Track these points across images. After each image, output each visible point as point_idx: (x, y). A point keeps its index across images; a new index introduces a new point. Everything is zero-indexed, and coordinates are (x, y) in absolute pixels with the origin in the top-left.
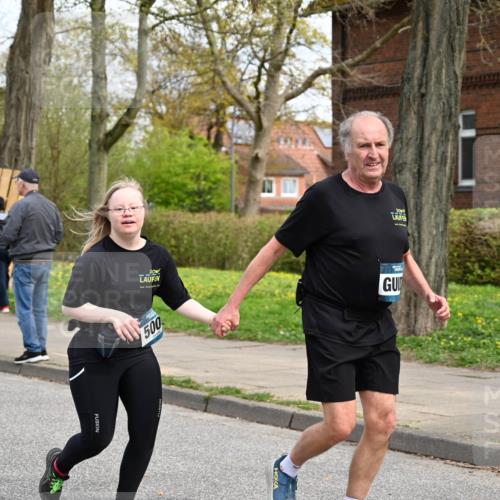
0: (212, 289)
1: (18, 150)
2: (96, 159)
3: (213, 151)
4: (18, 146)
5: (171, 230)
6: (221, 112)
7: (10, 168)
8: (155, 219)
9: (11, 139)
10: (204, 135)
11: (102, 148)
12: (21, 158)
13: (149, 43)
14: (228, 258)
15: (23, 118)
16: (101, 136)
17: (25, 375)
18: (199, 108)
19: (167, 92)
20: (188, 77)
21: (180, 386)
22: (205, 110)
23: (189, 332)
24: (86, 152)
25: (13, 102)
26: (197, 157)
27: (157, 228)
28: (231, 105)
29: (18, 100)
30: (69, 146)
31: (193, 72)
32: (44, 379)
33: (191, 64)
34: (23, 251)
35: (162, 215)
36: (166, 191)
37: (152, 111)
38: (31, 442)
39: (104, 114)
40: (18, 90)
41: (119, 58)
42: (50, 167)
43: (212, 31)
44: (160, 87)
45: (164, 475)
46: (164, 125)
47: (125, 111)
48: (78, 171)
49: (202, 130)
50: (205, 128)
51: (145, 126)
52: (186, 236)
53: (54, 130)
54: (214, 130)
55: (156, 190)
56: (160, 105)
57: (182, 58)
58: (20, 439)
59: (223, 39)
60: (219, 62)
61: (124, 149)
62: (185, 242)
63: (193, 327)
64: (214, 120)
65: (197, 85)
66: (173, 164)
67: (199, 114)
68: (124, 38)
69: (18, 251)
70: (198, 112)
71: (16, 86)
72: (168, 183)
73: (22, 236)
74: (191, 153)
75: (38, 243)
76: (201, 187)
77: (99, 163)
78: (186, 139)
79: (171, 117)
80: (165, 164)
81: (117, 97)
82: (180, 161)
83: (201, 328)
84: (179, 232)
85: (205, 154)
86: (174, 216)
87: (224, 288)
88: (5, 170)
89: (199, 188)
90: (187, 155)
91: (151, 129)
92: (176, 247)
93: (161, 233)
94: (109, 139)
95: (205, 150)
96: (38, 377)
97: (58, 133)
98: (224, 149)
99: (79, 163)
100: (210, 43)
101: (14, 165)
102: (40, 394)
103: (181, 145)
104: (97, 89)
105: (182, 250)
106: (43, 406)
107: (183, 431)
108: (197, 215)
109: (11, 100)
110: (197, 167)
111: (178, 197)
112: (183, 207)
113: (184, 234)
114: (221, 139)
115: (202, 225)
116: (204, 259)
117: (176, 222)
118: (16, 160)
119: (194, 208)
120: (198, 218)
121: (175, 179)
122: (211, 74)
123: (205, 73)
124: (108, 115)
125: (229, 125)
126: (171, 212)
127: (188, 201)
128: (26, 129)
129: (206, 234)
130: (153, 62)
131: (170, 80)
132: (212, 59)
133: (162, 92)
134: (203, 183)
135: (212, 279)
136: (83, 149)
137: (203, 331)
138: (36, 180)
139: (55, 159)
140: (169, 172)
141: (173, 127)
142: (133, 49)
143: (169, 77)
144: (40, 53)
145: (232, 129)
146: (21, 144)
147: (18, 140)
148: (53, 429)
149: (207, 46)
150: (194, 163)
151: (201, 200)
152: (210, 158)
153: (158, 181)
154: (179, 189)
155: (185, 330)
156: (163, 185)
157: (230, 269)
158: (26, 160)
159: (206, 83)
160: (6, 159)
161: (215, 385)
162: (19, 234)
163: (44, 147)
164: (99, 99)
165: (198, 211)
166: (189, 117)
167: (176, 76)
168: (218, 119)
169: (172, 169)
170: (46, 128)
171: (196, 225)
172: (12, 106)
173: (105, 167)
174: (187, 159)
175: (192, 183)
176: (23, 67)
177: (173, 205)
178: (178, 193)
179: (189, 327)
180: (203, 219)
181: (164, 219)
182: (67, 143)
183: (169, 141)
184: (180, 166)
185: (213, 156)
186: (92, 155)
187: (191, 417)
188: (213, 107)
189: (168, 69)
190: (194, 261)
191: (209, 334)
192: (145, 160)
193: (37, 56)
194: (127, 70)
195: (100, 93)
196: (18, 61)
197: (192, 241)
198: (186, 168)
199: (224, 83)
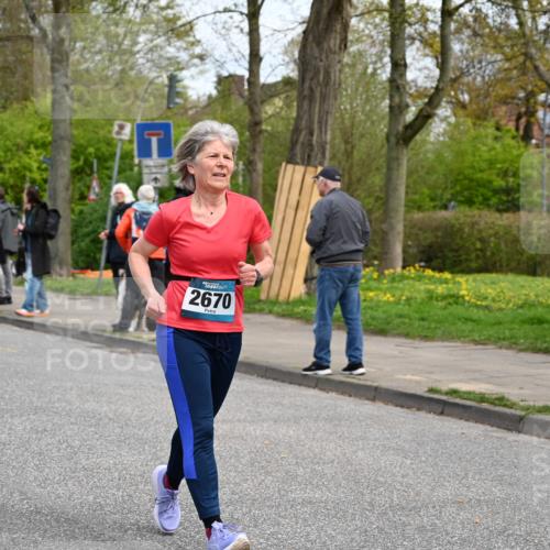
0: (523, 297)
1: (311, 145)
2: (394, 154)
3: (522, 144)
4: (310, 141)
5: (475, 232)
6: (532, 101)
7: (303, 164)
8: (457, 219)
9: (304, 133)
10: (511, 125)
11: (401, 142)
12: (313, 154)
13: (453, 26)
14: (540, 263)
15: (317, 110)
16: (401, 128)
17: (321, 389)
18: (506, 97)
19: (470, 78)
20: (493, 63)
21: (492, 403)
22: (513, 98)
23: (499, 344)
24: (383, 146)
25: (306, 92)
26: (505, 150)
27: (461, 230)
28: (543, 92)
29: (311, 90)
30: (364, 139)
31: (499, 57)
32: (343, 393)
33: (498, 47)
34: (329, 253)
35: (465, 216)
36: (468, 189)
37: (454, 100)
38: (332, 462)
39: (403, 105)
40: (312, 79)
41: (417, 43)
42: (343, 163)
43: (524, 10)
44: (462, 73)
45: (479, 501)
46: (467, 116)
47: (426, 100)
48: (374, 167)
49: (509, 121)
50: (514, 118)
51: (447, 117)
52: (492, 239)
53: (347, 122)
54: (523, 120)
55: (458, 188)
56: (462, 93)
57: (487, 40)
58: (321, 458)
59: (534, 19)
60: (531, 44)
61: (424, 142)
62: (492, 245)
63: (504, 339)
64: (523, 110)
65: (506, 70)
66: (477, 158)
67: (505, 103)
68: (424, 21)
69: (325, 252)
70: (504, 101)
71: (309, 75)
72: (471, 180)
73: (328, 235)
74: (498, 146)
75: (345, 242)
76: (510, 184)
77: (398, 159)
78: (491, 131)
79: (474, 106)
80: (469, 158)
81: (416, 86)
82: (486, 156)
83: (513, 340)
84: (484, 234)
85: (514, 147)
86: (480, 216)
87: (537, 296)
88: (297, 167)
89: (507, 186)
90: (494, 149)
91: (453, 120)
92: (481, 250)
93: (465, 236)
94: (409, 132)
95: (513, 142)
96: (337, 391)
97: (353, 125)
98: (534, 141)
99: (375, 159)
100: (521, 24)
101: (307, 161)
102: (339, 409)
103: (486, 136)
104: (396, 76)
105: (489, 253)
106: (343, 423)
107: (497, 453)
108: (506, 215)
109: (303, 91)
110: (504, 162)
111: (482, 195)
112: (489, 206)
113: (490, 236)
114: (531, 130)
115: (510, 226)
116: (513, 264)
117: (482, 223)
118: (309, 156)
119: (501, 207)
120: (507, 218)
121: (479, 175)
122: (521, 59)
123: (514, 57)
124: (408, 106)
125: (540, 114)
126: (476, 212)
127: (494, 200)
128: (320, 122)
129: (514, 236)
130: (456, 47)
131: (474, 67)
132: (522, 41)
133: (465, 80)
134: (511, 180)
135: (523, 287)
136: (379, 143)
137: (515, 343)
138: (338, 177)
139: (349, 154)
140: (473, 167)
141: (478, 118)
142: (435, 33)
143: (473, 62)
144: (335, 38)
145: (544, 119)
146: (315, 138)
147: (311, 134)
148: (355, 448)
149: (517, 27)
150: (501, 157)
151: (510, 198)
152: (519, 152)
153: (461, 177)
154: (484, 186)
155: (495, 343)
156: (467, 182)
157: (542, 275)
158: (319, 156)
159: (515, 68)
160: (299, 156)
161: (532, 403)
162: (324, 234)
163: (337, 141)
164: (398, 88)
165: (506, 210)
166: (495, 107)
167: (480, 62)
168: (528, 108)
169: (475, 164)
170: (340, 120)
171: (505, 227)
172: (304, 97)
173: (405, 162)
174: (493, 153)
175: (498, 179)
176: (317, 55)
177: (477, 205)
178: (482, 190)
179: (499, 339)
180: (512, 220)
181: (469, 220)
182: (362, 136)
183: (473, 132)
184: (486, 160)
185: (522, 150)
186: (390, 149)
187: (505, 439)
188: (522, 95)
189: (471, 54)
190: (501, 266)
191: (523, 347)
192: (446, 155)
193: (332, 42)
194: (426, 55)
195: (399, 82)
196: (312, 48)
197: (499, 244)
198: (491, 163)
199: (536, 68)
